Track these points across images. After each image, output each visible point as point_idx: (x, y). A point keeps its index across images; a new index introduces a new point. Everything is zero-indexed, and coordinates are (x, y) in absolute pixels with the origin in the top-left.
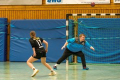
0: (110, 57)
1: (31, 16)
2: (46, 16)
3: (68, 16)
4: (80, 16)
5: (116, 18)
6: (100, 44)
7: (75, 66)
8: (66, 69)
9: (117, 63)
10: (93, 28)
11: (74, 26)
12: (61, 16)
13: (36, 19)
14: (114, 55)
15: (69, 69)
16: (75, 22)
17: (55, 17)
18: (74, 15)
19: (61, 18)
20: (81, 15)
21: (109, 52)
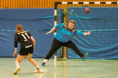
0: (105, 52)
1: (14, 4)
2: (31, 4)
3: (56, 4)
4: (71, 5)
5: (112, 7)
6: (94, 37)
7: (65, 61)
8: (53, 66)
9: (113, 59)
10: (86, 18)
11: (63, 16)
12: (48, 4)
13: (19, 7)
14: (110, 50)
15: (57, 66)
16: (65, 11)
17: (41, 6)
18: (63, 3)
19: (48, 7)
20: (72, 3)
21: (105, 47)
